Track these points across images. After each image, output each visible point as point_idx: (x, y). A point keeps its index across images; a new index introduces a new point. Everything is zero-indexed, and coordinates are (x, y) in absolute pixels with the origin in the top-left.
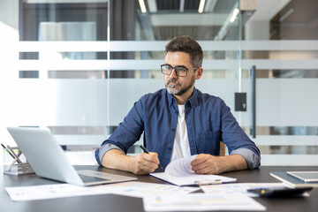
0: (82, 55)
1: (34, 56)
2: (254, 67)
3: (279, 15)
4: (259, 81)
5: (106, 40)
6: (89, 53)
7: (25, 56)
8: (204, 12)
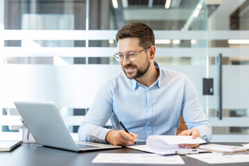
0: (58, 43)
1: (17, 43)
2: (221, 55)
3: (238, 11)
4: (224, 67)
5: (85, 29)
6: (66, 41)
7: (9, 43)
8: (170, 8)
